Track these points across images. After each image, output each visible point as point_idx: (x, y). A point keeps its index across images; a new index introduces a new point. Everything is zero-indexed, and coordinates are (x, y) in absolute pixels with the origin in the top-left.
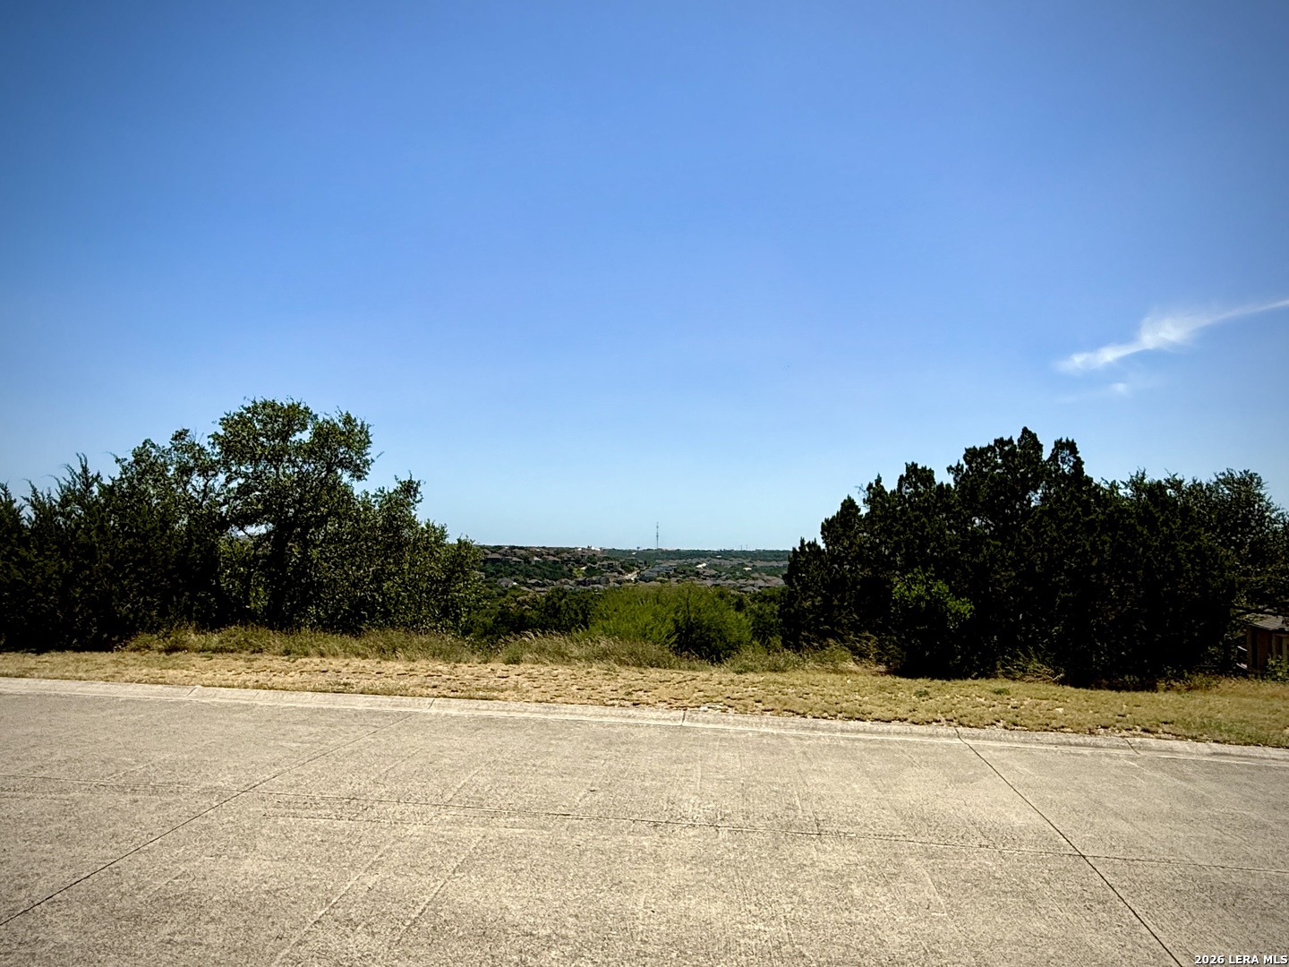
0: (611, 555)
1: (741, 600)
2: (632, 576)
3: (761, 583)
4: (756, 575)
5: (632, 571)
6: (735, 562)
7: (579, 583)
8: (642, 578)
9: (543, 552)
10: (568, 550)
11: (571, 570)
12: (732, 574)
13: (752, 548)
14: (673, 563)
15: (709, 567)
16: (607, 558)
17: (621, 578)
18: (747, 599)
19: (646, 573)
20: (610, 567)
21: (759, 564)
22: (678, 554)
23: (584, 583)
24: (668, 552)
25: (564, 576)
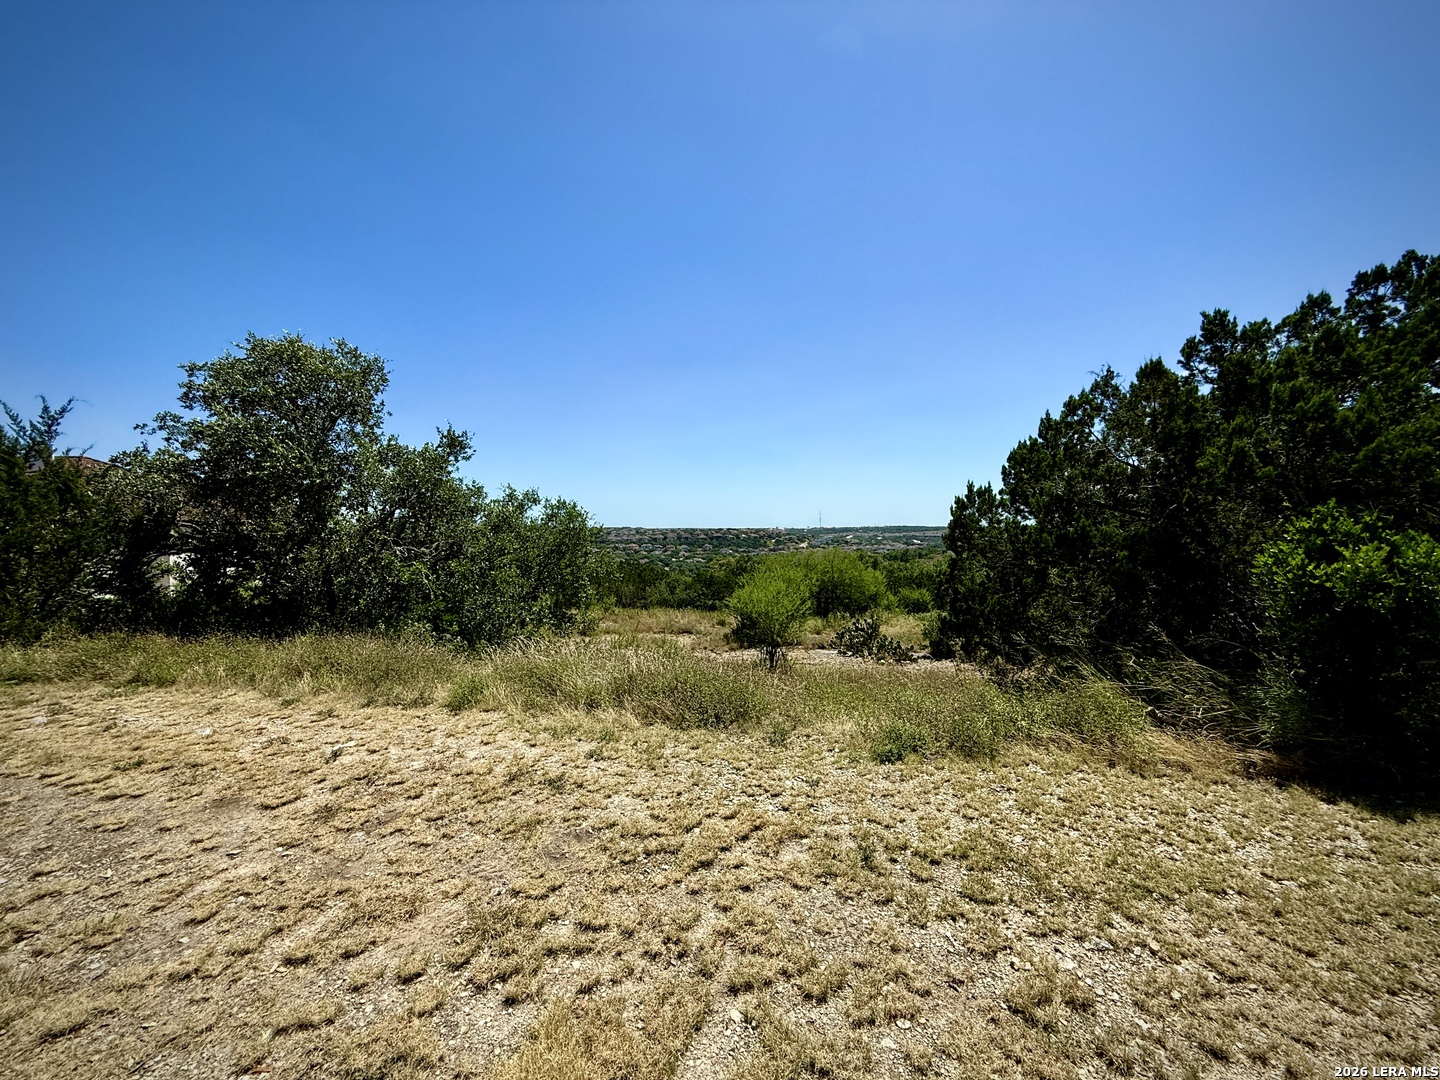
0: (791, 532)
1: (876, 560)
2: (804, 545)
3: (889, 547)
4: (885, 542)
5: (803, 542)
6: (871, 534)
7: (771, 550)
8: (811, 546)
9: (748, 532)
10: (764, 530)
11: (765, 542)
12: (869, 541)
13: (882, 525)
14: (831, 536)
15: (854, 537)
16: (788, 534)
17: (797, 546)
18: (880, 559)
19: (813, 542)
20: (790, 539)
21: (887, 535)
22: (834, 530)
23: (774, 550)
24: (827, 529)
25: (761, 545)
